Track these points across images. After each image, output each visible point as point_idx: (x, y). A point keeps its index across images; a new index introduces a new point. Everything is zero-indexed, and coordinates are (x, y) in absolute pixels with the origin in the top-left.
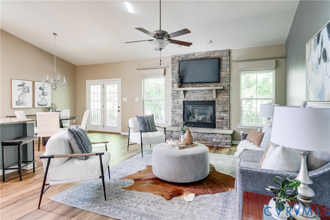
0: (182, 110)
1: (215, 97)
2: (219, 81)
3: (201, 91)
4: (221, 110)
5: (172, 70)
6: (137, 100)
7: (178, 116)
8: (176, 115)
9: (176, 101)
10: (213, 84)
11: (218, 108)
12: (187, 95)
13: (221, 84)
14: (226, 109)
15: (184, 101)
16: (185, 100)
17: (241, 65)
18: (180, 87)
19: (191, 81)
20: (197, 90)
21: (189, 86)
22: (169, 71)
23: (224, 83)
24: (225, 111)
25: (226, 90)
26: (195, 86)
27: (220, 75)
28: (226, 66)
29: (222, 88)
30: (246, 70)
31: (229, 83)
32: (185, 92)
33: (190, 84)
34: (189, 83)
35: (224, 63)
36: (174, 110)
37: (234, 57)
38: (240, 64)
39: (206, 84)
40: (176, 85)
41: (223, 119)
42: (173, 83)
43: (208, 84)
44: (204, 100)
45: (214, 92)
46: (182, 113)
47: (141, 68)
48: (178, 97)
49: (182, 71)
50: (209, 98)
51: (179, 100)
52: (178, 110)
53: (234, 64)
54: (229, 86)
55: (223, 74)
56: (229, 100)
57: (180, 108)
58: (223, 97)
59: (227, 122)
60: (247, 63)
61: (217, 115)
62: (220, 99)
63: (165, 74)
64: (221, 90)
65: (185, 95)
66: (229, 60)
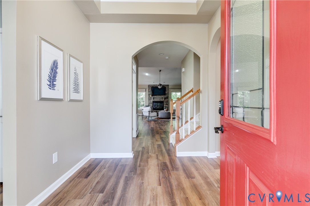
1: (164, 100)
2: (165, 95)
3: (159, 98)
5: (149, 90)
10: (163, 96)
11: (165, 103)
12: (154, 99)
14: (167, 104)
15: (153, 101)
17: (172, 90)
18: (152, 96)
19: (156, 94)
21: (155, 96)
22: (147, 90)
24: (167, 105)
25: (167, 98)
26: (157, 96)
28: (167, 90)
29: (166, 97)
30: (173, 92)
32: (154, 98)
36: (149, 104)
37: (170, 87)
39: (161, 96)
40: (151, 95)
41: (167, 107)
42: (149, 95)
44: (160, 101)
45: (164, 98)
46: (152, 105)
48: (151, 100)
49: (153, 91)
50: (162, 100)
53: (170, 90)
54: (168, 96)
55: (166, 92)
56: (168, 101)
57: (151, 103)
58: (166, 100)
61: (164, 106)
63: (145, 91)
66: (168, 88)
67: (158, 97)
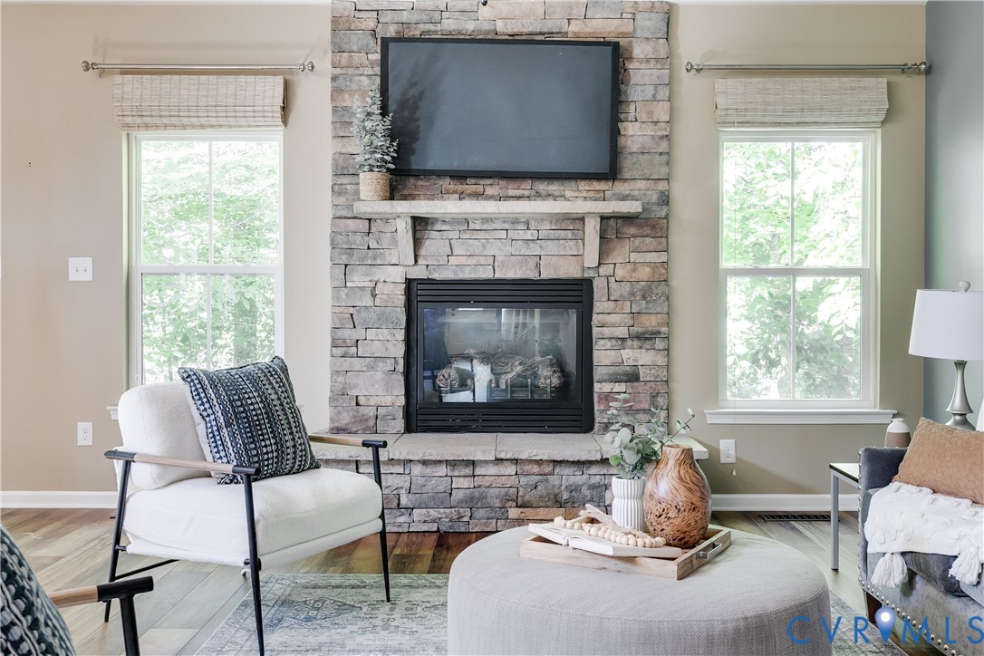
0: (401, 335)
1: (591, 259)
2: (611, 172)
3: (514, 220)
4: (622, 332)
5: (337, 92)
6: (80, 269)
7: (371, 368)
8: (358, 364)
9: (357, 279)
10: (583, 185)
11: (609, 319)
12: (434, 245)
13: (621, 188)
14: (650, 322)
15: (410, 283)
16: (419, 273)
17: (732, 91)
19: (456, 165)
20: (487, 220)
21: (443, 194)
22: (315, 95)
23: (642, 185)
24: (645, 338)
25: (652, 222)
26: (479, 195)
27: (622, 141)
28: (650, 90)
29: (632, 207)
30: (753, 119)
31: (662, 186)
32: (420, 225)
33: (446, 183)
34: (441, 174)
35: (641, 78)
36: (349, 334)
38: (722, 84)
39: (542, 187)
40: (370, 184)
41: (632, 377)
42: (344, 171)
43: (554, 187)
44: (532, 275)
45: (593, 229)
46: (399, 350)
47: (114, 60)
48: (372, 258)
49: (403, 104)
50: (559, 264)
51: (380, 274)
52: (371, 334)
54: (665, 200)
55: (635, 134)
56: (665, 277)
57: (384, 320)
58: (631, 260)
59: (654, 396)
60: (757, 82)
61: (603, 356)
62: (620, 273)
63: (285, 109)
64: (628, 219)
65: (417, 243)
66: (667, 60)
67: (489, 207)
